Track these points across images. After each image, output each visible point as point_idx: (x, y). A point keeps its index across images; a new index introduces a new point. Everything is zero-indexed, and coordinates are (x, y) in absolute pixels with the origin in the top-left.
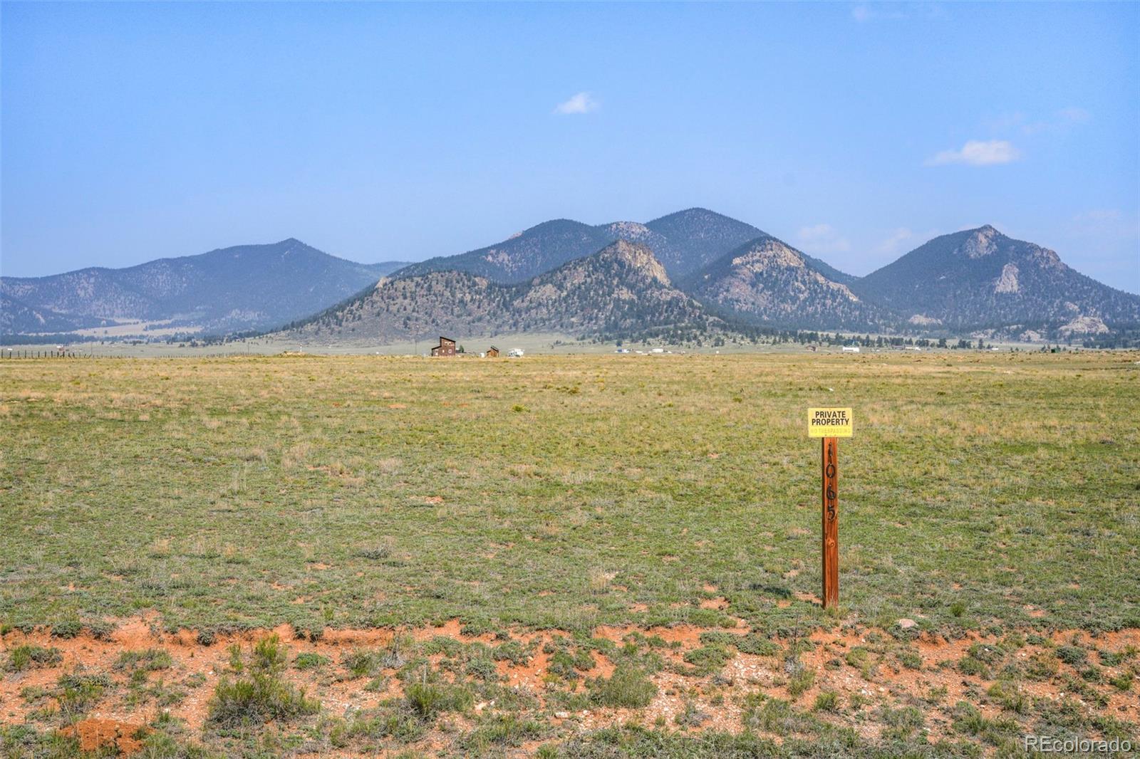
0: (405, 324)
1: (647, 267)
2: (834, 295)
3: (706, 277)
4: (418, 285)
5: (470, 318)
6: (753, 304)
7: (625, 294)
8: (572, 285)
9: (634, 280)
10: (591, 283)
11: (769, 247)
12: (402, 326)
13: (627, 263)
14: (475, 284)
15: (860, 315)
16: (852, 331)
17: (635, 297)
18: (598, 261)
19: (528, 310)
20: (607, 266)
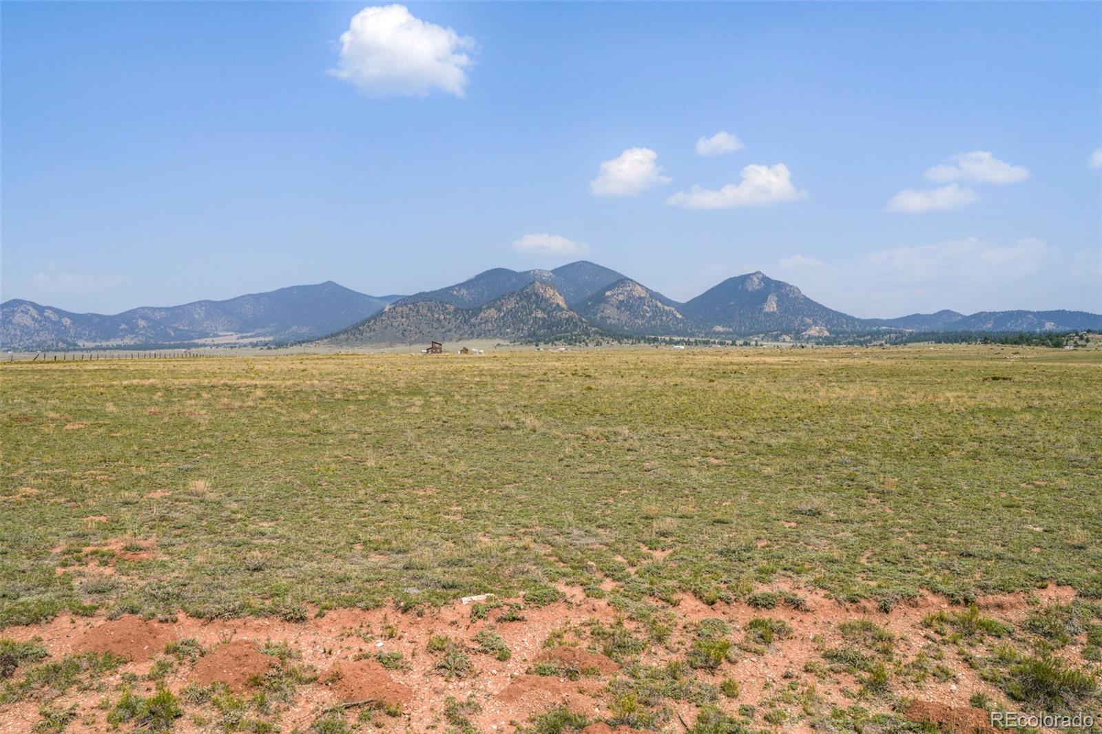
0: (403, 333)
1: (553, 297)
2: (668, 314)
3: (589, 303)
4: (410, 309)
5: (443, 330)
6: (618, 319)
7: (540, 314)
8: (507, 308)
9: (545, 306)
10: (519, 307)
11: (627, 285)
12: (401, 336)
13: (541, 295)
14: (446, 308)
15: (683, 326)
16: (679, 336)
17: (546, 316)
18: (523, 294)
19: (480, 324)
20: (528, 297)
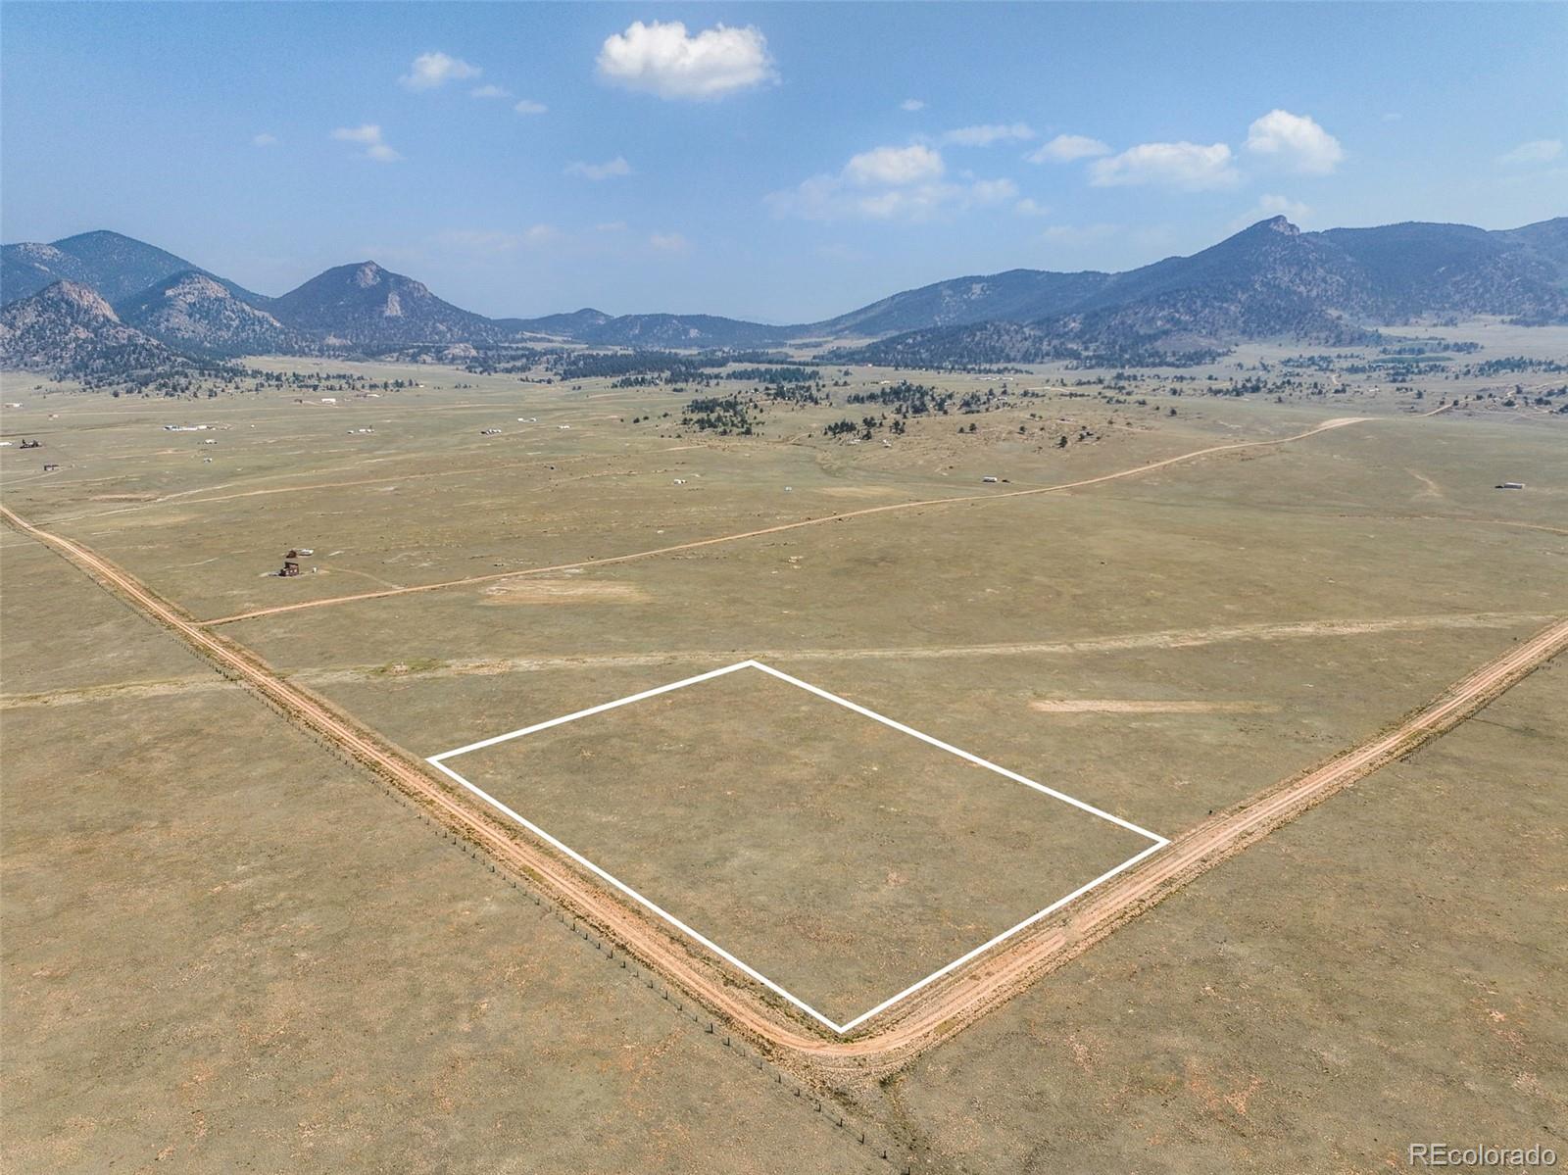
1: (95, 305)
2: (261, 321)
3: (144, 307)
6: (193, 332)
8: (24, 324)
9: (87, 319)
10: (45, 321)
11: (196, 280)
13: (76, 302)
15: (286, 339)
17: (93, 336)
18: (44, 300)
20: (56, 305)
